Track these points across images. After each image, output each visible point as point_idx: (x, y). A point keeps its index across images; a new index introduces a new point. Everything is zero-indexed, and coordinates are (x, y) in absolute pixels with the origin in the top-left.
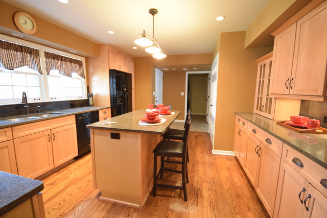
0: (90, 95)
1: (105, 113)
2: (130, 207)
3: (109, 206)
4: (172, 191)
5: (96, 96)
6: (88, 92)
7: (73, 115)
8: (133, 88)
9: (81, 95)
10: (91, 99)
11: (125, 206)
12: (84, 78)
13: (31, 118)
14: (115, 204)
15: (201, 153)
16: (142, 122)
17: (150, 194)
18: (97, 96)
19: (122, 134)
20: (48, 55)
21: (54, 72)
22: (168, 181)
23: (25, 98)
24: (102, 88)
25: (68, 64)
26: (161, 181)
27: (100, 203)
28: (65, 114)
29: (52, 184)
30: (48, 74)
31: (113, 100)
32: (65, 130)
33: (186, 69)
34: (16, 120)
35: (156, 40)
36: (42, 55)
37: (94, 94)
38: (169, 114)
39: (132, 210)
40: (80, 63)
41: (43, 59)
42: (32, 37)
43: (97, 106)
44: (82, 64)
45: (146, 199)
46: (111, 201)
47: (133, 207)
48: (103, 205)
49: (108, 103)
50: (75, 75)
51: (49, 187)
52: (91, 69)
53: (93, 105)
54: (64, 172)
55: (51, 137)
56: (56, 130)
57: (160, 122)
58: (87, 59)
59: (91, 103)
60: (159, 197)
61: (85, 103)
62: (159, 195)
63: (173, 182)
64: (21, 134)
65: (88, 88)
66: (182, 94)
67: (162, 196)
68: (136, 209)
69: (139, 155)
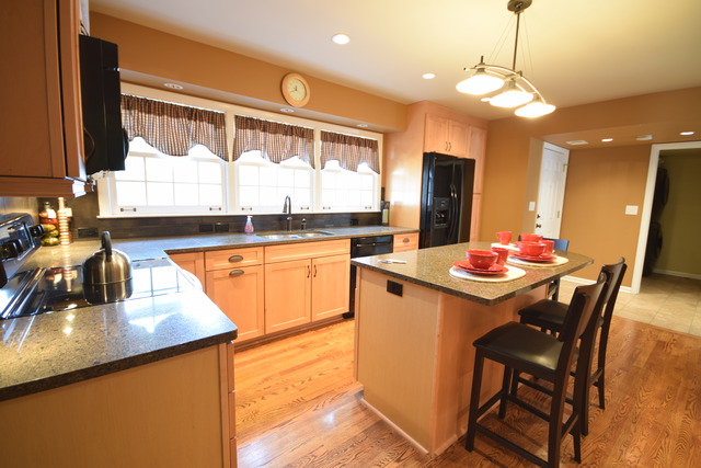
0: (385, 204)
1: (406, 241)
2: (408, 445)
3: (370, 423)
4: (520, 460)
5: (395, 206)
6: (383, 198)
7: (346, 238)
8: (475, 191)
9: (369, 204)
10: (385, 211)
11: (399, 437)
12: (378, 173)
13: (291, 237)
14: (381, 424)
15: (662, 397)
16: (457, 270)
17: (460, 440)
18: (398, 207)
19: (407, 287)
20: (326, 137)
21: (332, 164)
22: (518, 431)
23: (288, 206)
24: (408, 191)
25: (354, 147)
26: (498, 424)
27: (359, 409)
28: (336, 235)
29: (303, 347)
30: (323, 168)
31: (426, 216)
32: (333, 263)
33: (649, 138)
34: (274, 238)
35: (521, 73)
36: (317, 136)
37: (392, 203)
38: (547, 261)
39: (409, 453)
40: (373, 145)
41: (318, 143)
42: (304, 110)
43: (395, 226)
44: (377, 147)
45: (445, 445)
46: (377, 416)
47: (414, 448)
48: (362, 415)
49: (414, 223)
50: (364, 167)
51: (299, 350)
52: (392, 155)
53: (387, 225)
54: (324, 334)
55: (312, 272)
56: (320, 261)
57: (502, 276)
58: (387, 136)
59: (385, 220)
60: (481, 458)
61: (374, 219)
62: (480, 453)
63: (530, 439)
64: (274, 259)
65: (383, 190)
66: (631, 210)
67: (488, 458)
68: (418, 456)
69: (436, 341)
